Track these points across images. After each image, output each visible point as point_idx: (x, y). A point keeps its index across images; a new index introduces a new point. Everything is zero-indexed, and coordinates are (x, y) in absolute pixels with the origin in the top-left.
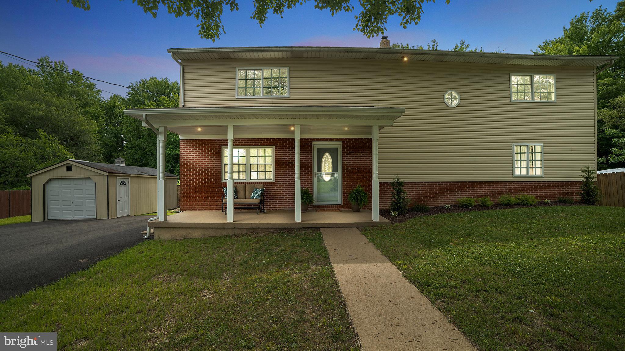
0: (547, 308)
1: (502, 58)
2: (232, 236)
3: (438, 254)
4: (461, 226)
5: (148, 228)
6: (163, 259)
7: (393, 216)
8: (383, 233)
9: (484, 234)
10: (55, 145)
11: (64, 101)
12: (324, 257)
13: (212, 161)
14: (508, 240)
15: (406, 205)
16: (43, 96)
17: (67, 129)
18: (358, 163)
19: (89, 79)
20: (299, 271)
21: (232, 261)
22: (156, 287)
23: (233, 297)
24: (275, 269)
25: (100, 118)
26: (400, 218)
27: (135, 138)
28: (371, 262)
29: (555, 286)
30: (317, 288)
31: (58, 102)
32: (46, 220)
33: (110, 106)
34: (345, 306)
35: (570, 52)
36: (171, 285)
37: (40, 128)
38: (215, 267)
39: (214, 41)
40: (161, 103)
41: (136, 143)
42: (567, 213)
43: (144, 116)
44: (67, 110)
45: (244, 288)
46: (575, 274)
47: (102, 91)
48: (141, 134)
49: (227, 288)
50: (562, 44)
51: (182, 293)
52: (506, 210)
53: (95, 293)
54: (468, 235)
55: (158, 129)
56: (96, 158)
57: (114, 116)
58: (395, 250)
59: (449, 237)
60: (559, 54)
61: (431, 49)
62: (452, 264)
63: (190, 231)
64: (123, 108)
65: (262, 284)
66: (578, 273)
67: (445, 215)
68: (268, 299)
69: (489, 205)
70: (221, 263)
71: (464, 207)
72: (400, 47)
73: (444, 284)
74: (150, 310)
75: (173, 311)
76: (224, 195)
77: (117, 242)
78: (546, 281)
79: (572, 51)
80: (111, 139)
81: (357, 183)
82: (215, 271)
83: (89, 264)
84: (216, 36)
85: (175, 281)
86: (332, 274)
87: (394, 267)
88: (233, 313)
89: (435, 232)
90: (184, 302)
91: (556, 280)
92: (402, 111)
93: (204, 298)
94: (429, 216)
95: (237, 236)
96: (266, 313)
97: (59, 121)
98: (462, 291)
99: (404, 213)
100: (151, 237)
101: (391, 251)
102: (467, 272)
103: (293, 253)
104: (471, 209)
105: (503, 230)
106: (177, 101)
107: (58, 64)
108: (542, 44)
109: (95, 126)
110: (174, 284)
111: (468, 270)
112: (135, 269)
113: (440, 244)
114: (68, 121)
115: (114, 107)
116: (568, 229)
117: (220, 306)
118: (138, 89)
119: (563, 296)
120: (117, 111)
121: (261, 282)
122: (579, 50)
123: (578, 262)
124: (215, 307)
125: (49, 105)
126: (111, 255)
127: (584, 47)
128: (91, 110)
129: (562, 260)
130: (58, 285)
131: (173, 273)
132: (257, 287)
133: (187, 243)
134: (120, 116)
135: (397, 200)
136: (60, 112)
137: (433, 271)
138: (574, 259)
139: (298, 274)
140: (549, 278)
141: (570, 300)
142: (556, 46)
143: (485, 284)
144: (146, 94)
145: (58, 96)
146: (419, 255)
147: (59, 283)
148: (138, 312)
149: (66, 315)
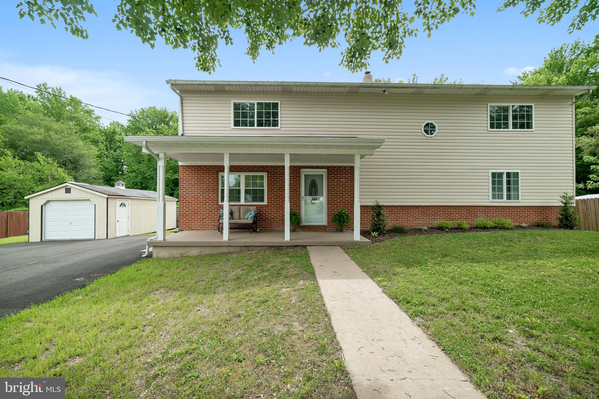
0: (527, 329)
1: (480, 89)
2: (227, 253)
3: (415, 272)
4: (438, 247)
5: (147, 247)
6: (160, 276)
7: (373, 236)
8: (364, 252)
9: (460, 255)
10: (54, 168)
11: (62, 125)
12: (311, 273)
13: (210, 186)
14: (485, 262)
15: (385, 226)
16: (42, 120)
17: (67, 153)
18: (341, 189)
19: (88, 105)
20: (288, 286)
21: (226, 277)
22: (153, 304)
23: (226, 310)
24: (265, 284)
25: (100, 143)
26: (379, 238)
27: (135, 163)
28: (352, 278)
29: (534, 308)
30: (304, 302)
31: (57, 126)
32: (43, 240)
33: (110, 132)
34: (329, 319)
35: (549, 82)
36: (167, 300)
37: (39, 151)
38: (210, 283)
39: (210, 73)
40: (161, 131)
41: (136, 167)
42: (545, 237)
43: (144, 143)
44: (66, 135)
45: (237, 302)
46: (555, 296)
47: (102, 118)
48: (142, 159)
49: (221, 302)
50: (541, 75)
51: (177, 308)
52: (483, 233)
53: (91, 310)
54: (445, 256)
55: (158, 155)
56: (96, 181)
57: (114, 142)
58: (375, 268)
59: (426, 257)
60: (538, 84)
61: (411, 82)
62: (430, 282)
63: (188, 249)
64: (123, 134)
65: (253, 298)
66: (558, 295)
67: (422, 236)
68: (259, 312)
69: (465, 228)
70: (216, 278)
71: (441, 229)
72: (382, 82)
73: (423, 301)
74: (145, 326)
75: (168, 326)
76: (220, 216)
77: (115, 261)
78: (525, 302)
79: (551, 81)
80: (111, 163)
81: (340, 206)
82: (210, 286)
83: (86, 282)
84: (212, 69)
85: (172, 297)
86: (317, 288)
87: (374, 284)
88: (226, 327)
89: (412, 252)
90: (179, 316)
91: (535, 302)
92: (382, 141)
93: (199, 312)
94: (407, 237)
95: (231, 253)
96: (257, 326)
97: (57, 145)
98: (441, 309)
99: (384, 234)
100: (150, 256)
101: (372, 268)
102: (445, 291)
103: (282, 269)
104: (447, 232)
105: (479, 251)
106: (176, 129)
107: (56, 90)
108: (521, 75)
109: (94, 150)
110: (170, 300)
111: (446, 289)
112: (132, 287)
113: (419, 263)
114: (67, 146)
115: (114, 133)
116: (546, 252)
117: (214, 320)
118: (138, 117)
119: (543, 317)
120: (117, 137)
121: (253, 296)
122: (557, 81)
123: (557, 285)
124: (209, 321)
125: (48, 129)
126: (109, 273)
127: (563, 77)
128: (91, 135)
129: (541, 282)
130: (53, 303)
131: (170, 289)
132: (249, 301)
133: (185, 261)
134: (120, 142)
135: (377, 222)
136: (59, 137)
137: (412, 288)
138: (553, 281)
139: (286, 288)
140: (528, 299)
141: (550, 322)
142: (535, 76)
143: (463, 303)
144: (146, 122)
145: (58, 121)
146: (398, 273)
147: (54, 301)
148: (133, 328)
149: (60, 332)
